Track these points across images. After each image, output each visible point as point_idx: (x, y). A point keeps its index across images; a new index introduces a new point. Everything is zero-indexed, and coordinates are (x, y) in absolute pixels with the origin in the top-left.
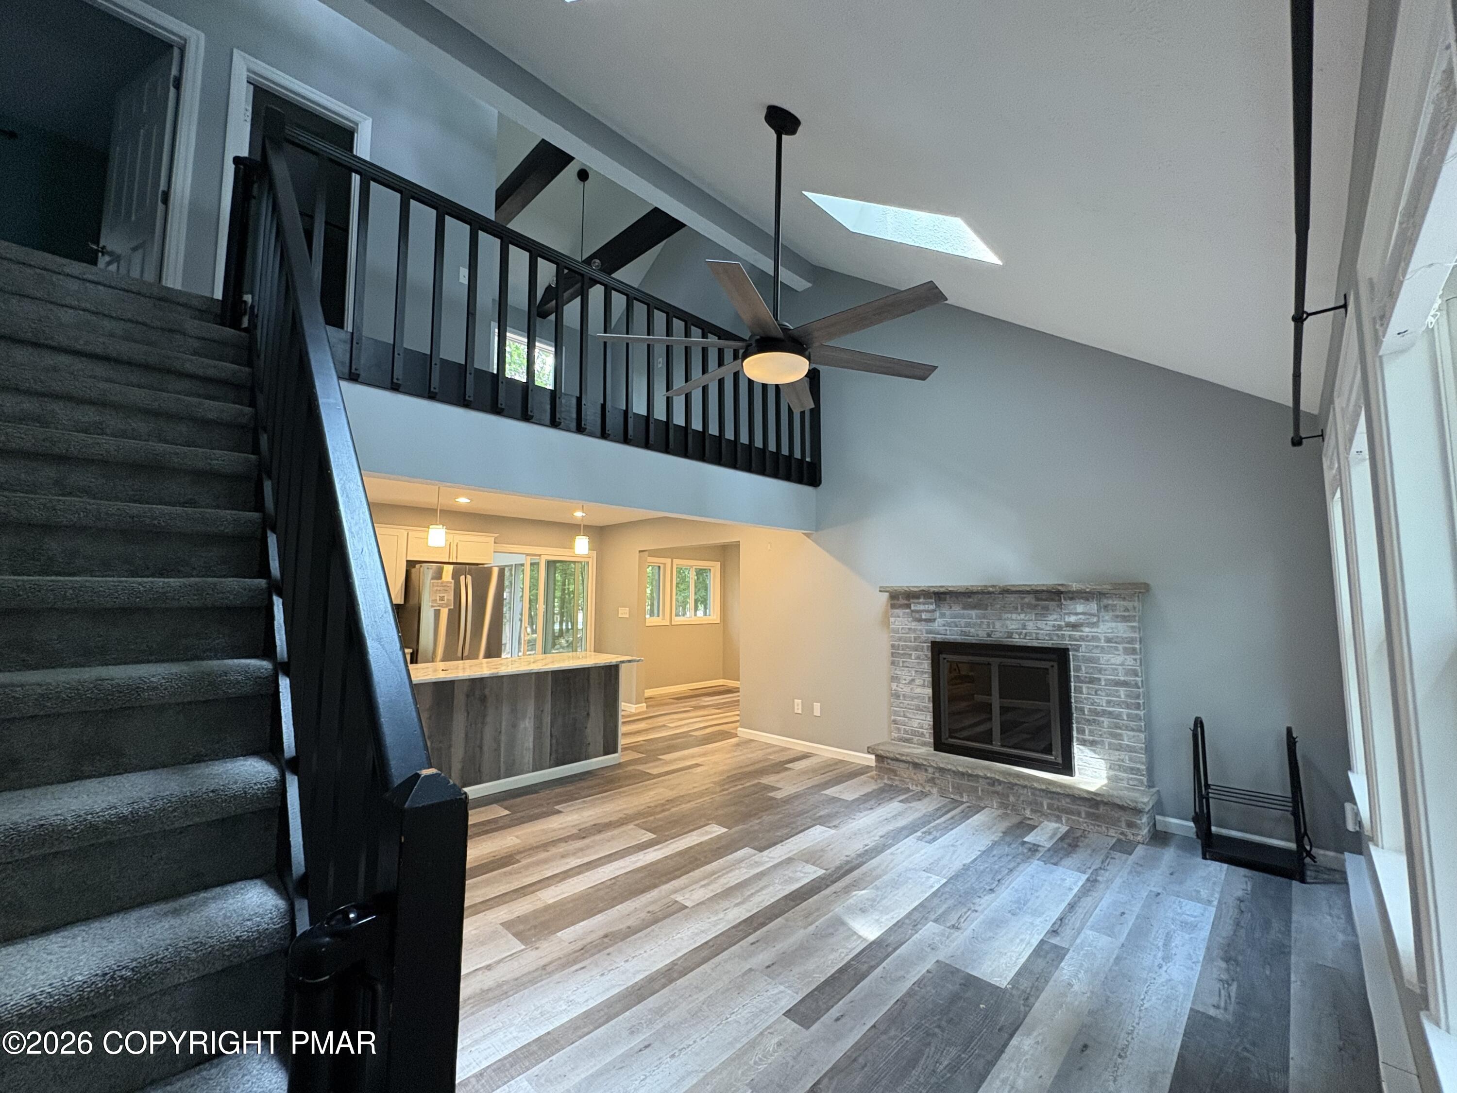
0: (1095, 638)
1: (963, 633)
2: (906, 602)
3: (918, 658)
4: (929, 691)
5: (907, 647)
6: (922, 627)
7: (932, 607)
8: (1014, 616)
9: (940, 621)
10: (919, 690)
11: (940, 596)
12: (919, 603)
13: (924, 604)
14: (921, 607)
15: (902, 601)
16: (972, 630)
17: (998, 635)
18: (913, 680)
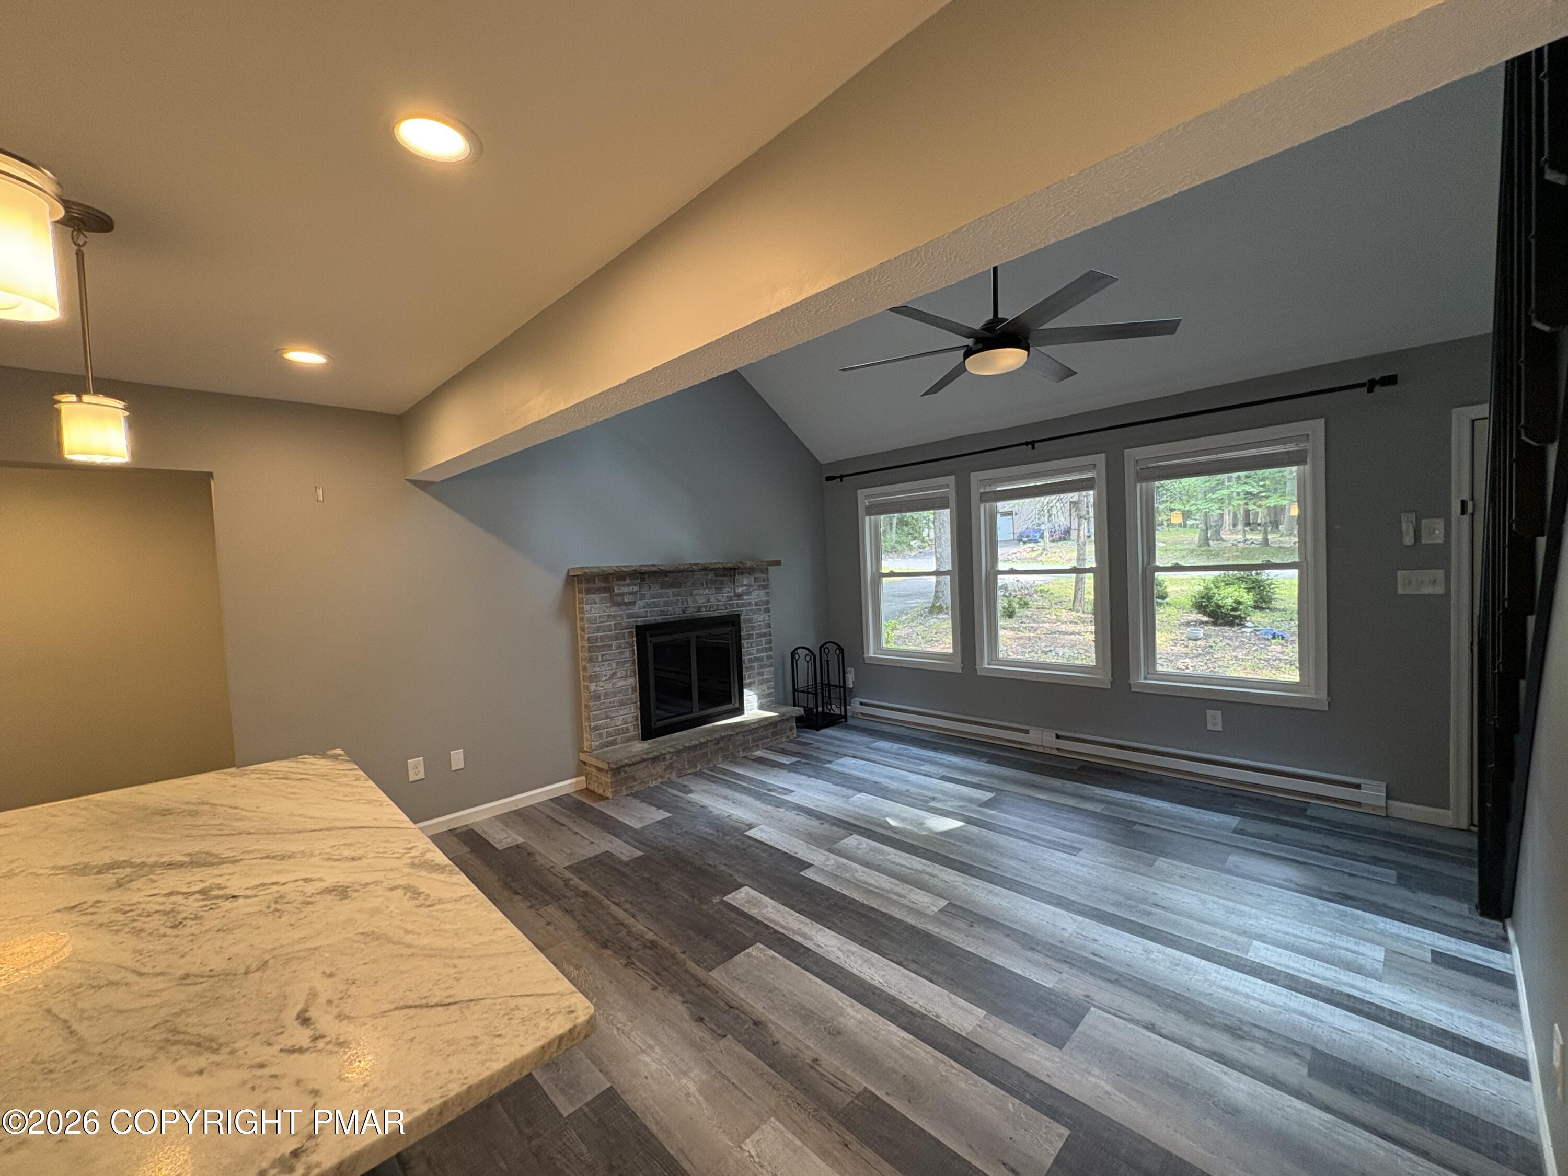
1: (662, 613)
2: (605, 585)
3: (619, 647)
4: (633, 681)
5: (607, 636)
6: (622, 612)
7: (636, 589)
8: (701, 592)
9: (640, 603)
10: (621, 683)
11: (642, 576)
12: (624, 586)
13: (628, 585)
14: (626, 590)
15: (599, 584)
16: (670, 609)
17: (691, 610)
18: (614, 674)
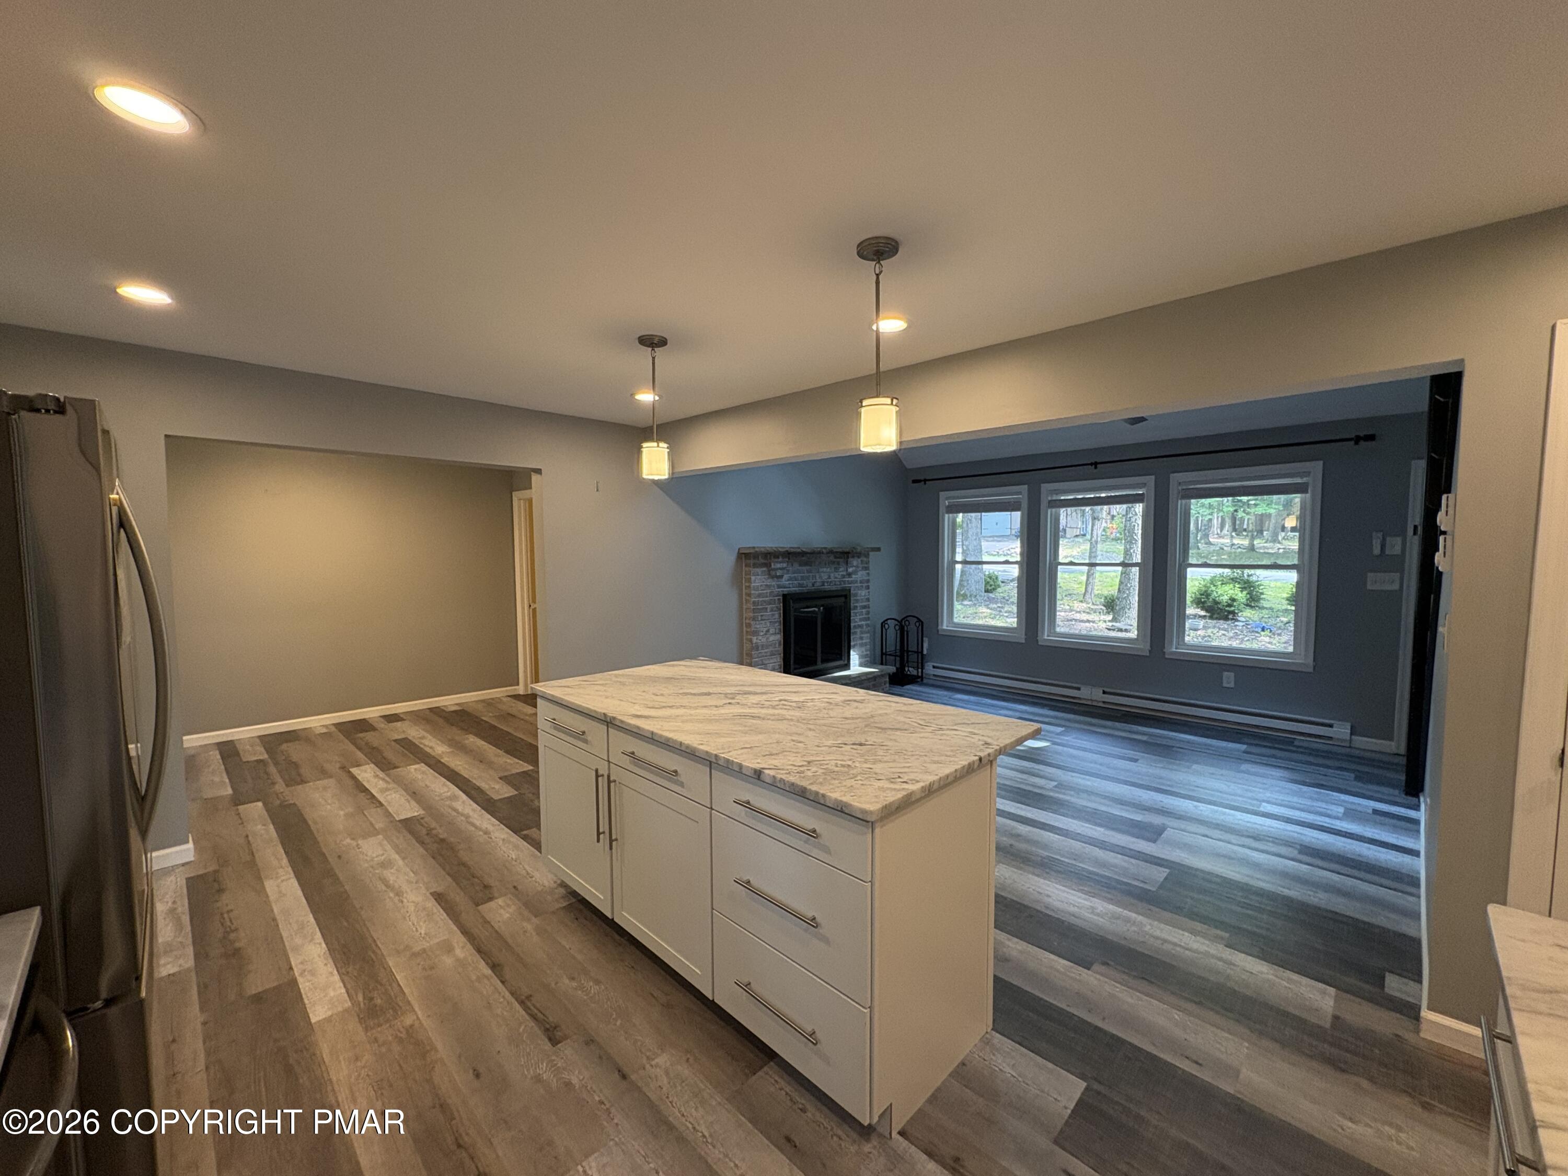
0: (856, 582)
1: (800, 585)
2: (766, 561)
3: (772, 610)
4: (779, 637)
5: (765, 601)
6: (774, 583)
7: (785, 565)
8: (825, 569)
9: (786, 577)
10: (771, 638)
11: (789, 555)
12: (777, 562)
13: (780, 563)
14: (778, 566)
15: (762, 561)
16: (805, 582)
17: (818, 584)
18: (768, 631)
